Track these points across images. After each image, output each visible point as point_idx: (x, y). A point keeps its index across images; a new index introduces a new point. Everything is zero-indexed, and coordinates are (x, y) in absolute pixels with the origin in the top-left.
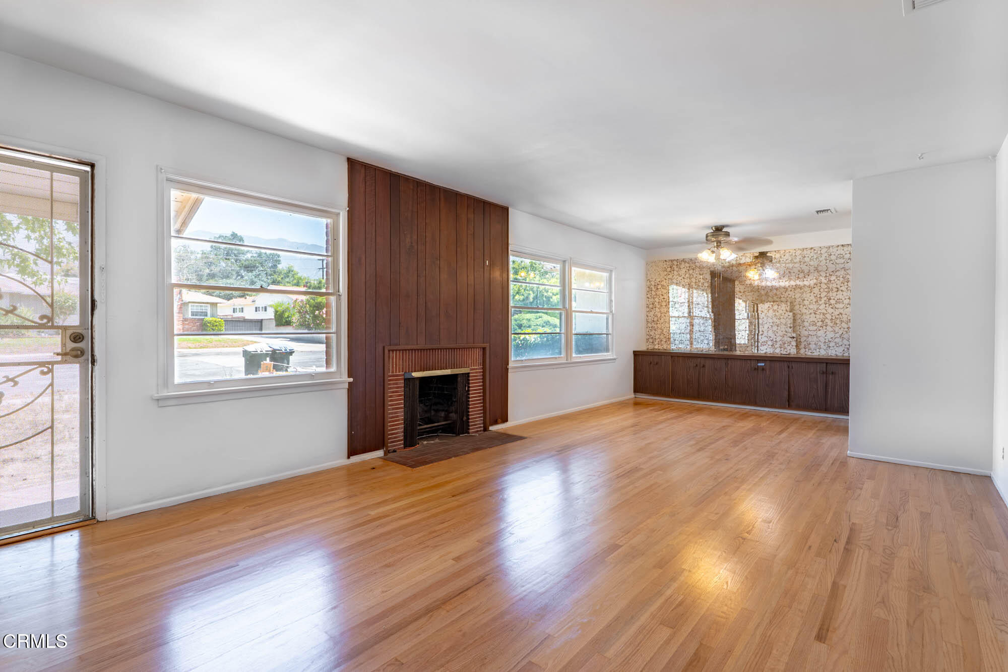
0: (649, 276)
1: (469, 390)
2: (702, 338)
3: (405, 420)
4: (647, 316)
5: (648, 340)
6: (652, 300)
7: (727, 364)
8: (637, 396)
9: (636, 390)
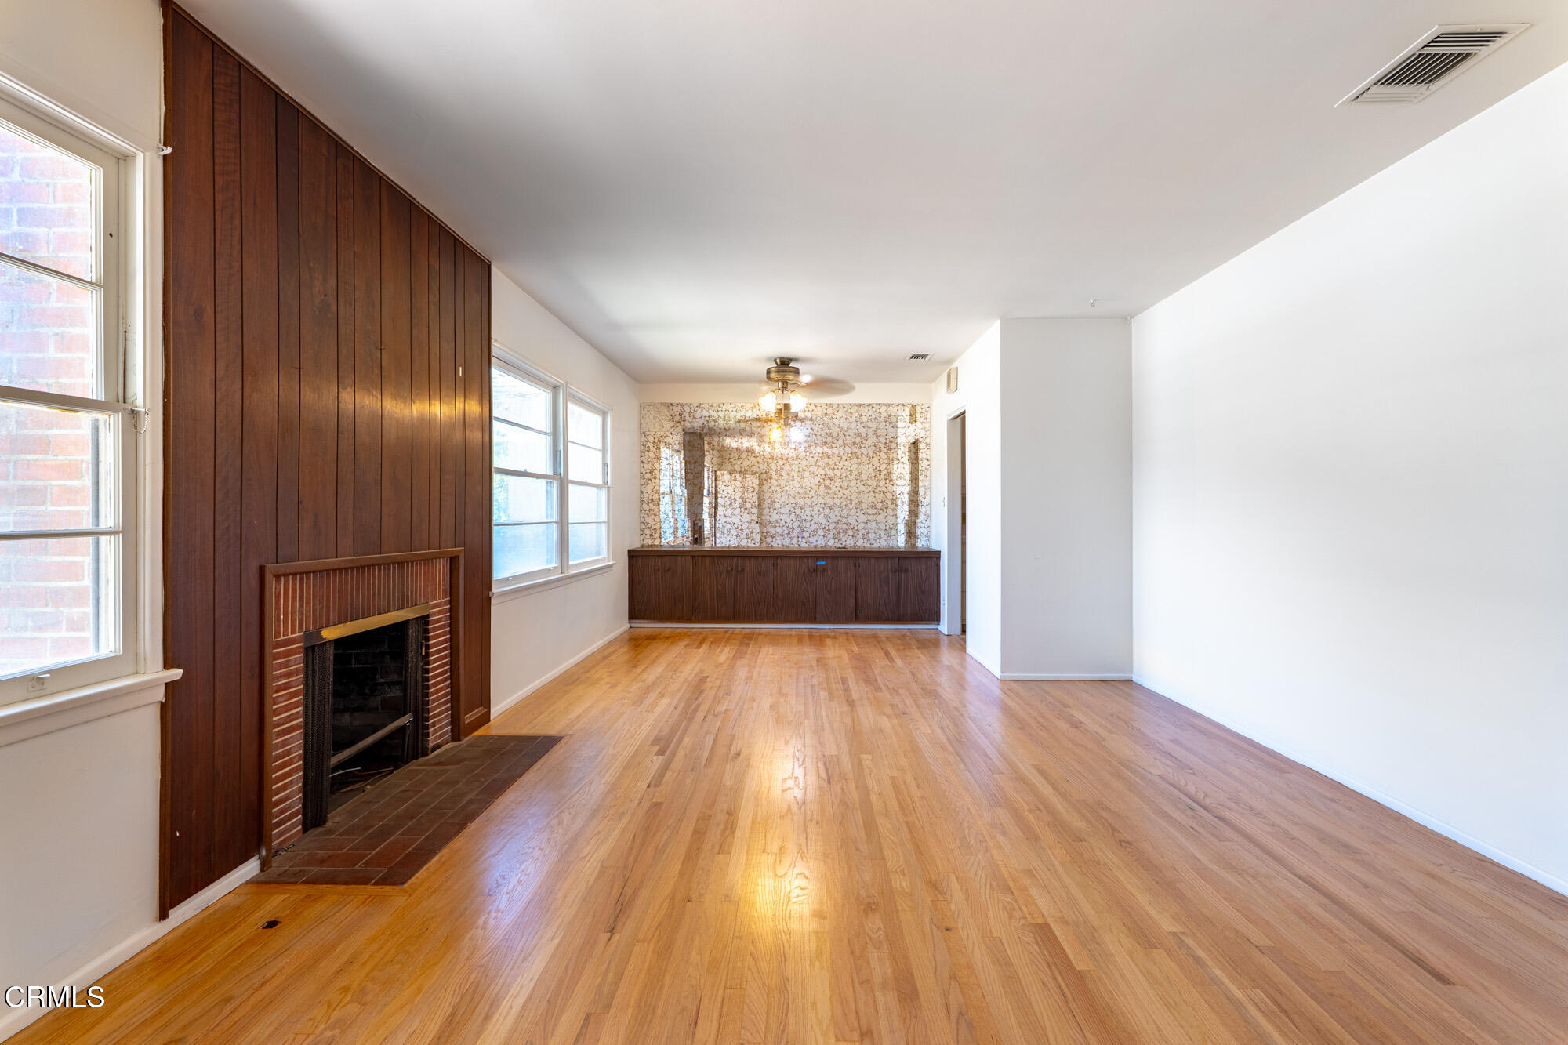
0: (644, 425)
1: (427, 655)
2: (729, 526)
3: (305, 758)
4: (642, 492)
5: (642, 530)
6: (650, 466)
7: (775, 565)
8: (633, 625)
9: (633, 616)
